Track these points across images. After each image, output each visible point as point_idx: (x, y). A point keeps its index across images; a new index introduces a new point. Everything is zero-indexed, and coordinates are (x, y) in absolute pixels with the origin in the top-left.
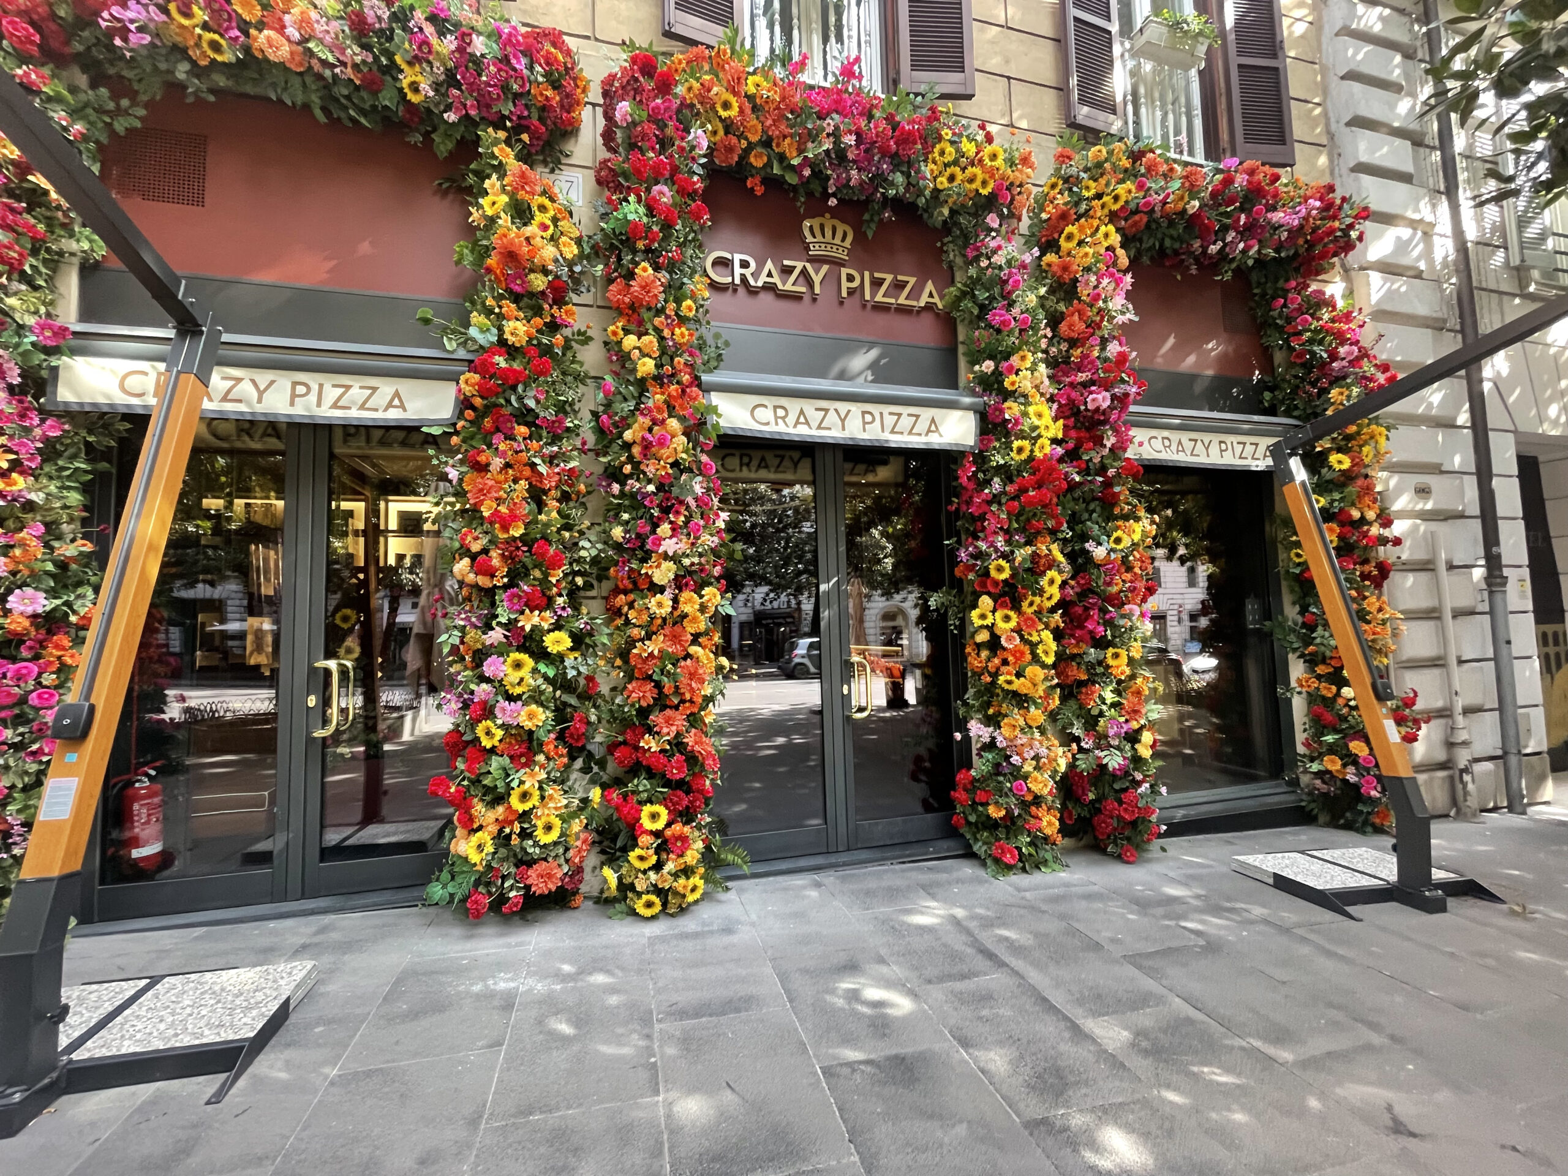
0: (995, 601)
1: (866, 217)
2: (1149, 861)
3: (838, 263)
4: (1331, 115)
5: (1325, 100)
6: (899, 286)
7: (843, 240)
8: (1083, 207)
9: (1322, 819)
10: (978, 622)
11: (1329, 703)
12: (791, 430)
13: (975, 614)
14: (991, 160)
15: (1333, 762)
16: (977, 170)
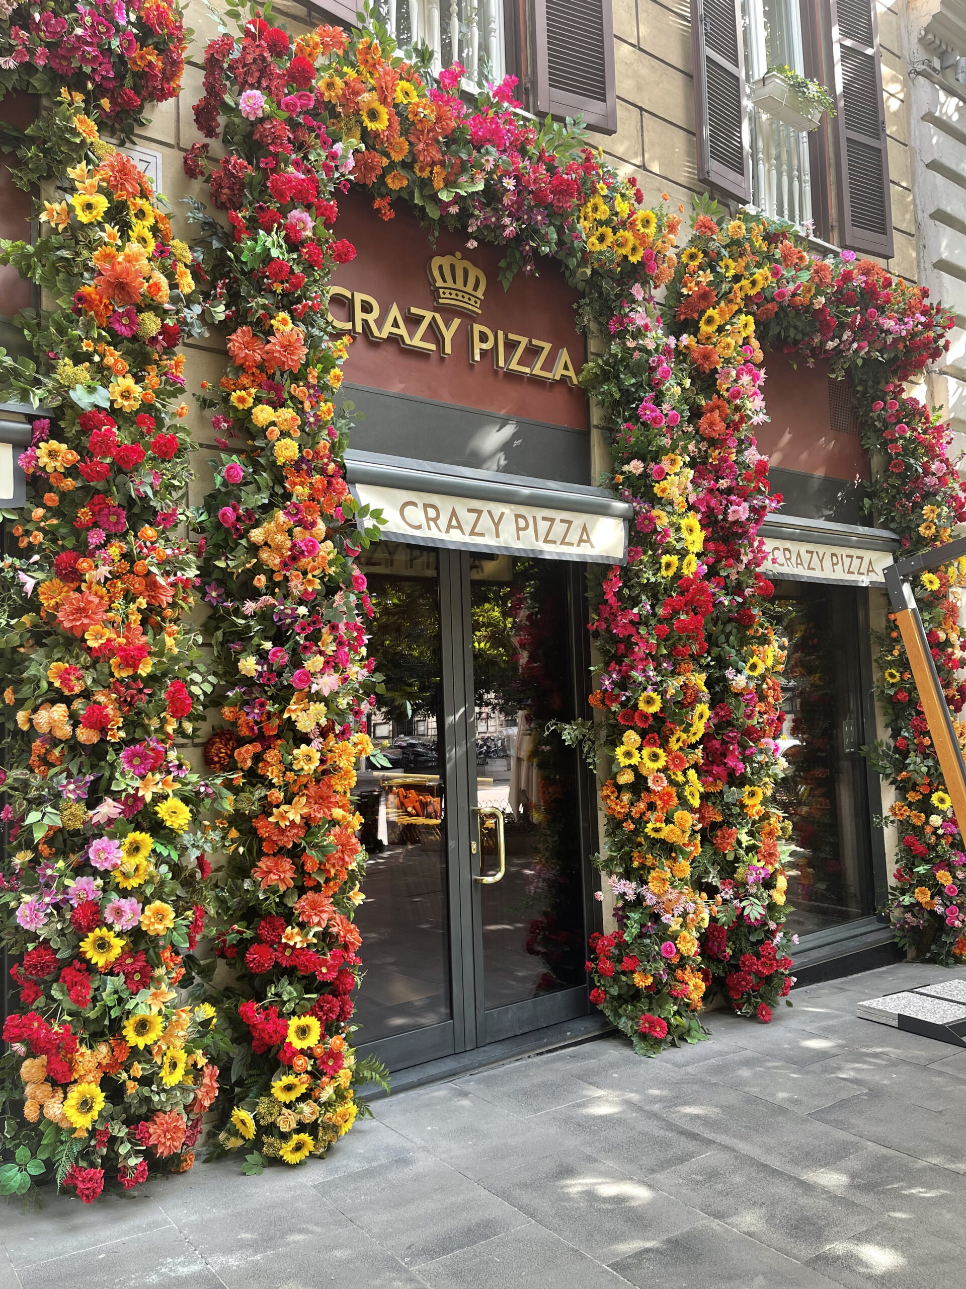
0: (643, 738)
1: (502, 264)
2: (780, 1018)
3: (469, 318)
4: (918, 201)
5: (913, 186)
6: (532, 352)
7: (476, 288)
8: (725, 287)
9: (911, 953)
10: (624, 761)
11: (919, 831)
12: (443, 536)
13: (619, 751)
14: (644, 226)
15: (922, 893)
16: (628, 235)
